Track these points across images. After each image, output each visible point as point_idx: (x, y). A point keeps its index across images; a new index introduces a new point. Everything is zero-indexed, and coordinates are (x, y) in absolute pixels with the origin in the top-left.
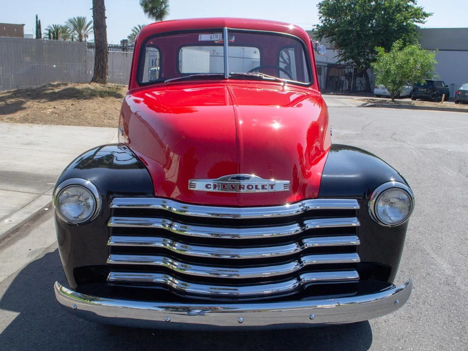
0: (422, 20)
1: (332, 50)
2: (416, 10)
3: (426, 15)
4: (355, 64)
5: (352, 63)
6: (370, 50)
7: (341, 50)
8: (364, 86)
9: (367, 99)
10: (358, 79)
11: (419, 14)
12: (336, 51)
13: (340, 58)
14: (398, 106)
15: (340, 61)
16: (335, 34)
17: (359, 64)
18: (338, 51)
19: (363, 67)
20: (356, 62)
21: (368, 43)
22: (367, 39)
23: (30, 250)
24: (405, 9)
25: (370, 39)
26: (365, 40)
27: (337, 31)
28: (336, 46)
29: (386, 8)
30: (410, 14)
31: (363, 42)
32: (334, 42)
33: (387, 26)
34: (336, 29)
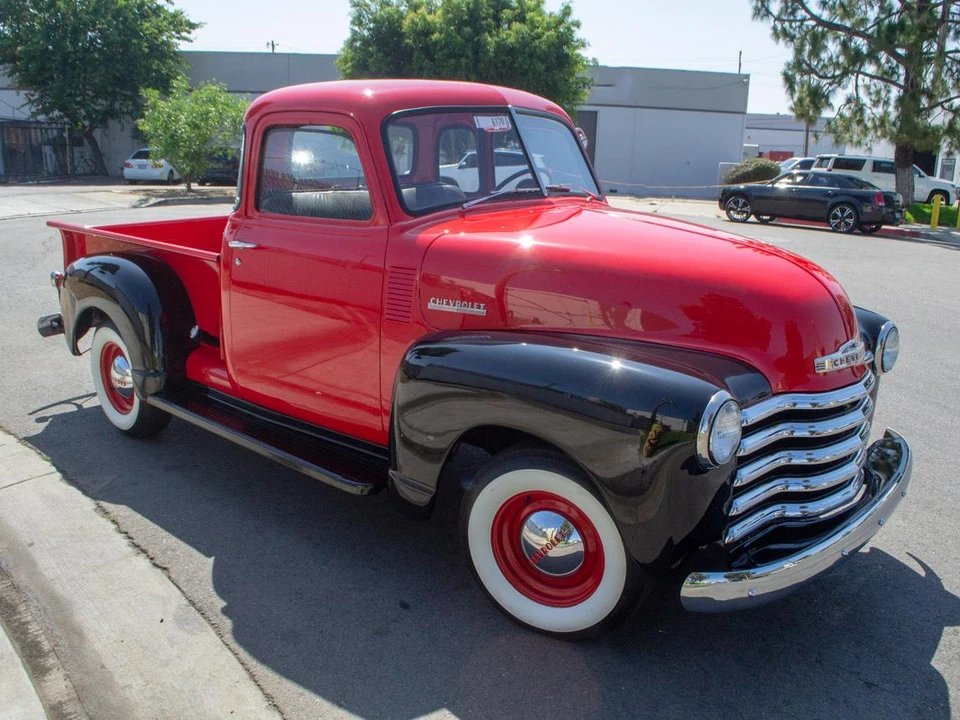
0: (184, 34)
1: (14, 92)
2: (175, 16)
3: (193, 26)
4: (66, 120)
5: (61, 117)
6: (94, 92)
7: (32, 92)
8: (90, 163)
9: (144, 190)
10: (77, 149)
11: (180, 24)
12: (22, 93)
13: (34, 109)
14: (208, 199)
15: (34, 114)
16: (20, 59)
17: (74, 119)
18: (26, 95)
19: (84, 126)
20: (68, 116)
21: (94, 78)
22: (89, 69)
23: (162, 621)
24: (154, 12)
25: (96, 70)
26: (85, 71)
27: (21, 52)
28: (20, 83)
29: (120, 9)
30: (165, 23)
31: (83, 75)
32: (17, 74)
33: (125, 45)
34: (19, 48)
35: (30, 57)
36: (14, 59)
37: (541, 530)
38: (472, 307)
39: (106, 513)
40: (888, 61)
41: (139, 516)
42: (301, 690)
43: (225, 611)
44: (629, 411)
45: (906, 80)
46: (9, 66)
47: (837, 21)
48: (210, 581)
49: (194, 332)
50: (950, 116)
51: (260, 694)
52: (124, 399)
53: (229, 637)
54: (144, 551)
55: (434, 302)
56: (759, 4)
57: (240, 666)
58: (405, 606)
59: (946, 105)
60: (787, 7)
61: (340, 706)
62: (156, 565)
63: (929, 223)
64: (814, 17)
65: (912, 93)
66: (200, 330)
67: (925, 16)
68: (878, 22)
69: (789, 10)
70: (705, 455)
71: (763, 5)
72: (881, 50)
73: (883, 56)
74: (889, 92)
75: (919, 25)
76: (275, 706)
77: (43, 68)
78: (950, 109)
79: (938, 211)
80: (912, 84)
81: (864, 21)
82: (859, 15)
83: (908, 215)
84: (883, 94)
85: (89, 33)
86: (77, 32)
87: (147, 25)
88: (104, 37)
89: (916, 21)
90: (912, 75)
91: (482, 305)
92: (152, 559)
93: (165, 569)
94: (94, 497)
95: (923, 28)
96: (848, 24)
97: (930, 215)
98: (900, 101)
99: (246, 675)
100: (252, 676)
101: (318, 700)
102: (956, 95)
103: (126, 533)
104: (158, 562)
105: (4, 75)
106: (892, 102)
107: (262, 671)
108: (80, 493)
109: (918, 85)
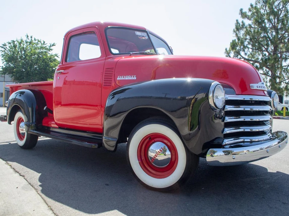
16: (15, 73)
21: (35, 78)
22: (34, 76)
23: (17, 188)
24: (54, 60)
25: (36, 76)
26: (33, 76)
27: (15, 71)
28: (14, 80)
29: (44, 59)
30: (57, 63)
31: (32, 77)
32: (14, 77)
33: (45, 69)
34: (15, 70)
35: (17, 72)
36: (13, 73)
37: (155, 151)
38: (132, 77)
39: (8, 164)
40: (266, 70)
41: (20, 165)
42: (62, 205)
43: (40, 186)
44: (187, 98)
45: (272, 75)
46: (11, 75)
47: (250, 59)
48: (38, 179)
49: (45, 108)
50: (286, 85)
51: (46, 206)
52: (22, 136)
53: (40, 192)
54: (18, 172)
55: (119, 77)
56: (227, 55)
57: (42, 199)
58: (107, 185)
59: (284, 82)
60: (235, 55)
61: (76, 209)
62: (21, 175)
63: (283, 115)
64: (243, 58)
65: (274, 77)
66: (47, 108)
67: (275, 55)
68: (262, 59)
69: (236, 55)
70: (213, 105)
71: (228, 55)
72: (264, 67)
73: (264, 68)
74: (267, 79)
75: (274, 58)
76: (51, 209)
77: (21, 76)
78: (286, 83)
79: (285, 113)
80: (274, 75)
81: (258, 59)
82: (256, 57)
83: (276, 114)
84: (265, 80)
85: (35, 66)
86: (31, 66)
87: (52, 63)
88: (39, 67)
89: (273, 57)
90: (273, 73)
91: (135, 76)
92: (20, 174)
93: (24, 176)
94: (6, 161)
95: (275, 59)
96: (253, 59)
97: (283, 113)
98: (270, 80)
99: (43, 201)
100: (45, 201)
101: (68, 207)
102: (287, 79)
103: (13, 168)
104: (21, 174)
105: (9, 77)
106: (268, 81)
107: (49, 200)
108: (2, 160)
109: (275, 75)
